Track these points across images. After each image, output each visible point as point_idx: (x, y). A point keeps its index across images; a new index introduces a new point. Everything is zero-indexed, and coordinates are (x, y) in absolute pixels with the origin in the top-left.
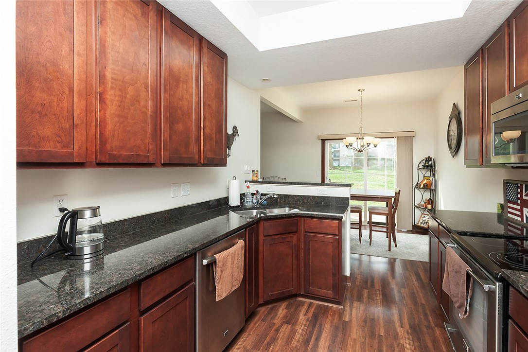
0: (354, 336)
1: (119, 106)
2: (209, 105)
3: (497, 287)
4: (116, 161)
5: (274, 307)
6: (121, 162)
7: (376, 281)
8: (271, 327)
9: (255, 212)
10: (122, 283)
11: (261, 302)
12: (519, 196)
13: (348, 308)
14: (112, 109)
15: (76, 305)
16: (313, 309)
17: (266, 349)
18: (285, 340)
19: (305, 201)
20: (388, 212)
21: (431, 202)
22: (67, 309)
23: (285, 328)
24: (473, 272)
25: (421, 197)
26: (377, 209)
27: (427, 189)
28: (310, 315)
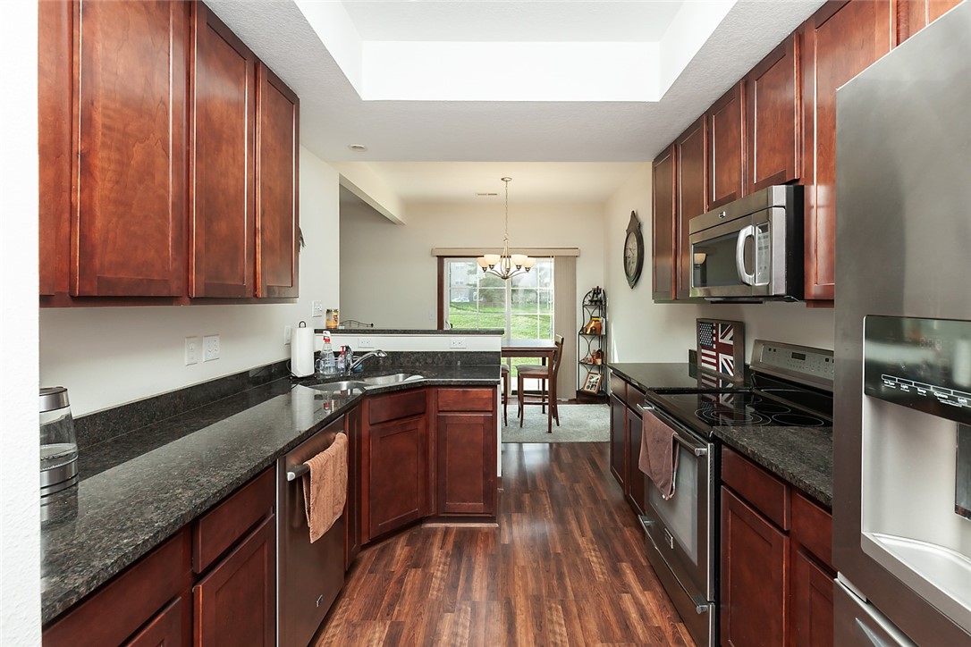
0: (521, 562)
1: (117, 182)
2: (270, 188)
3: (708, 450)
4: (111, 293)
5: (385, 547)
6: (120, 294)
7: (537, 479)
8: (388, 579)
9: (344, 385)
10: (175, 522)
11: (365, 541)
12: (714, 339)
13: (505, 526)
14: (103, 187)
15: (107, 568)
16: (453, 536)
17: (388, 615)
18: (416, 593)
19: (429, 361)
20: (547, 373)
21: (601, 354)
22: (94, 578)
23: (412, 574)
24: (679, 435)
25: (586, 347)
26: (532, 370)
27: (596, 335)
28: (449, 546)
